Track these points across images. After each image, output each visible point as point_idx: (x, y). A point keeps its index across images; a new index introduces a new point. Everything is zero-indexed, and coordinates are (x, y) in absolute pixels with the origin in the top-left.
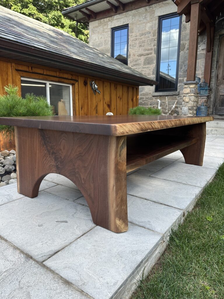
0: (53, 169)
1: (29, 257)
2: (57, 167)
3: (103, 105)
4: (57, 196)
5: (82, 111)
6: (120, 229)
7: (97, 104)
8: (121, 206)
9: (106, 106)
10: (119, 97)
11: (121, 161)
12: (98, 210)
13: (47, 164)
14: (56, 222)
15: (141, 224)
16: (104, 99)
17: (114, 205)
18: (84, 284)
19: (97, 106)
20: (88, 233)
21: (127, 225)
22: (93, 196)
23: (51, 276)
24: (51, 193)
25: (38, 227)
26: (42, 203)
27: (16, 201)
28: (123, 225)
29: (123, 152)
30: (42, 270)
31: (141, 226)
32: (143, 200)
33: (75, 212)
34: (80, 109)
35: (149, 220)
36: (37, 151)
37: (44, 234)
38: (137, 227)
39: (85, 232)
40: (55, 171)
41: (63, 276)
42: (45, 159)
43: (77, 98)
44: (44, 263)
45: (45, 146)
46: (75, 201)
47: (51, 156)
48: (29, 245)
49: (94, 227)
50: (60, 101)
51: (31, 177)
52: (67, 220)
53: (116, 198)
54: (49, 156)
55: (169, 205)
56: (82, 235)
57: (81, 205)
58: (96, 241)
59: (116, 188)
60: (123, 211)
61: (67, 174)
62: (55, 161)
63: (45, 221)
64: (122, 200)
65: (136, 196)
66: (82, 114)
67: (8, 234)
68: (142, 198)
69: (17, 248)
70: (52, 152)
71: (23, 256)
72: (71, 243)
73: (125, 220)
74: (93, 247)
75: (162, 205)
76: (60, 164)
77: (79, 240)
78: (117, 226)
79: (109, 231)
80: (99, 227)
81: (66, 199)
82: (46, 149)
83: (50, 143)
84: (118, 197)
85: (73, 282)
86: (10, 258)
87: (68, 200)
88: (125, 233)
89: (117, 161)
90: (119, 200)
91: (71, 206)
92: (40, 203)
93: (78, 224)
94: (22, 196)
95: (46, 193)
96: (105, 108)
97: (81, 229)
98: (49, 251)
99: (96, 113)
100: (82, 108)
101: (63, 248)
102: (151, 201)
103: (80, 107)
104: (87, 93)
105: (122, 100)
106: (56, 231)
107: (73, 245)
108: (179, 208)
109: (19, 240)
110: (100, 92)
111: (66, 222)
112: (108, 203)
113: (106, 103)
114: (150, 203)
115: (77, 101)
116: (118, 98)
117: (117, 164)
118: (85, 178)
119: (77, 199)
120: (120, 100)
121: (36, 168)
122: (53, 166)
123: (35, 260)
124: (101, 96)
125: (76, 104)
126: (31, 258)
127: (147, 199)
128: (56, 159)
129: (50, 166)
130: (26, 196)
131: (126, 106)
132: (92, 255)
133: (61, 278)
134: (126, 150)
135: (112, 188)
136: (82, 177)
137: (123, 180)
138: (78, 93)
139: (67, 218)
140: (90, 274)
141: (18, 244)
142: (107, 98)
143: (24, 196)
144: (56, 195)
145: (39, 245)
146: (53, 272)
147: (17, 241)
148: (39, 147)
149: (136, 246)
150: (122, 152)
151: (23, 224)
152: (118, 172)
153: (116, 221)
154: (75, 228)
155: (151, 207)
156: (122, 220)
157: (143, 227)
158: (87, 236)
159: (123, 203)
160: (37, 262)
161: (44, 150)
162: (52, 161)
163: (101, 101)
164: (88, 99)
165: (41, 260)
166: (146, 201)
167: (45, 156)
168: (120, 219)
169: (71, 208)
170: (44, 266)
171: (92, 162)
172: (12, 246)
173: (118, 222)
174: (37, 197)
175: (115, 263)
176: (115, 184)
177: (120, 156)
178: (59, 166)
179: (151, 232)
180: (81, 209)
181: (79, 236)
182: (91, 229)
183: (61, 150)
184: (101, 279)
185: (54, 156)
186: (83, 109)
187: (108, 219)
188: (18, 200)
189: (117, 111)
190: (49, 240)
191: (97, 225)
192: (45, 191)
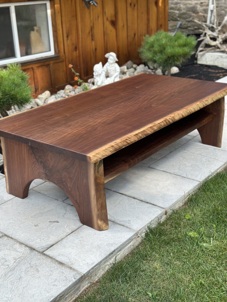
0: (42, 176)
1: (32, 249)
2: (46, 174)
3: (104, 24)
4: (47, 196)
5: (68, 41)
6: (101, 227)
7: (93, 24)
8: (102, 211)
9: (108, 25)
10: (131, 4)
11: (99, 176)
12: (84, 213)
13: (36, 171)
14: (49, 222)
15: (122, 223)
16: (104, 13)
17: (96, 210)
18: (72, 264)
19: (92, 28)
20: (76, 231)
21: (107, 224)
22: (79, 202)
23: (50, 260)
24: (41, 192)
25: (34, 227)
26: (33, 204)
27: (8, 203)
28: (104, 225)
29: (101, 169)
30: (43, 257)
31: (121, 225)
32: (131, 198)
33: (65, 212)
34: (65, 38)
35: (130, 219)
36: (26, 158)
37: (40, 233)
38: (117, 225)
39: (73, 230)
40: (44, 178)
41: (58, 260)
42: (34, 166)
43: (59, 22)
44: (44, 253)
45: (33, 155)
46: (65, 201)
47: (39, 164)
48: (30, 241)
49: (81, 226)
50: (33, 30)
51: (20, 179)
52: (58, 220)
53: (97, 204)
54: (38, 164)
55: (154, 204)
56: (71, 233)
57: (70, 206)
58: (82, 237)
59: (97, 197)
60: (103, 213)
61: (55, 182)
62: (43, 169)
63: (39, 222)
64: (102, 206)
65: (125, 195)
66: (68, 45)
67: (12, 233)
68: (131, 197)
69: (22, 243)
70: (40, 160)
71: (28, 249)
72: (62, 239)
73: (106, 221)
74: (80, 242)
75: (147, 204)
76: (48, 172)
77: (68, 236)
78: (99, 226)
79: (94, 229)
80: (85, 226)
81: (56, 199)
82: (34, 157)
83: (38, 153)
84: (98, 204)
85: (65, 263)
86: (19, 250)
87: (58, 200)
88: (106, 230)
89: (96, 176)
90: (100, 206)
91: (61, 207)
92: (32, 204)
93: (68, 224)
94: (12, 196)
95: (35, 193)
96: (106, 28)
97: (70, 227)
98: (47, 245)
99: (92, 40)
100: (67, 37)
101: (57, 243)
102: (139, 200)
103: (65, 35)
104: (75, 9)
105: (136, 7)
106: (50, 230)
107: (64, 240)
108: (163, 207)
109: (22, 238)
110: (97, 3)
111: (58, 222)
112: (91, 208)
113: (107, 19)
114: (137, 202)
115: (59, 27)
116: (129, 5)
117: (96, 179)
118: (71, 187)
119: (66, 199)
120: (133, 9)
121: (25, 172)
122: (42, 173)
123: (37, 251)
124: (99, 9)
125: (58, 31)
126: (34, 249)
127: (135, 197)
128: (45, 167)
129: (39, 172)
130: (16, 196)
131: (145, 17)
132: (78, 247)
133: (57, 261)
134: (103, 167)
135: (93, 197)
136: (69, 185)
137: (102, 190)
138: (60, 13)
139: (58, 218)
140: (76, 259)
141: (22, 241)
142: (110, 11)
143: (14, 197)
144: (45, 195)
145: (38, 241)
146: (51, 258)
147: (20, 239)
148: (28, 155)
149: (113, 240)
150: (99, 169)
151: (22, 225)
152: (97, 184)
153: (98, 221)
154: (65, 227)
155: (136, 206)
156: (103, 221)
157: (122, 225)
158: (75, 233)
159: (103, 208)
160: (39, 252)
161: (33, 158)
162: (41, 169)
163: (99, 18)
164: (76, 19)
165: (41, 251)
166: (133, 200)
167: (34, 163)
168: (101, 220)
169: (60, 209)
170: (45, 254)
171: (76, 175)
172: (18, 242)
173: (100, 223)
174: (27, 198)
175: (95, 252)
176: (95, 194)
177: (98, 172)
178: (48, 174)
179: (128, 230)
180: (71, 209)
181: (69, 234)
182: (79, 228)
183: (49, 160)
184: (83, 261)
185: (42, 165)
186: (69, 37)
187: (92, 220)
188: (9, 201)
189: (127, 29)
190: (46, 237)
191: (84, 224)
192: (33, 190)
